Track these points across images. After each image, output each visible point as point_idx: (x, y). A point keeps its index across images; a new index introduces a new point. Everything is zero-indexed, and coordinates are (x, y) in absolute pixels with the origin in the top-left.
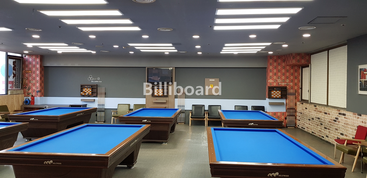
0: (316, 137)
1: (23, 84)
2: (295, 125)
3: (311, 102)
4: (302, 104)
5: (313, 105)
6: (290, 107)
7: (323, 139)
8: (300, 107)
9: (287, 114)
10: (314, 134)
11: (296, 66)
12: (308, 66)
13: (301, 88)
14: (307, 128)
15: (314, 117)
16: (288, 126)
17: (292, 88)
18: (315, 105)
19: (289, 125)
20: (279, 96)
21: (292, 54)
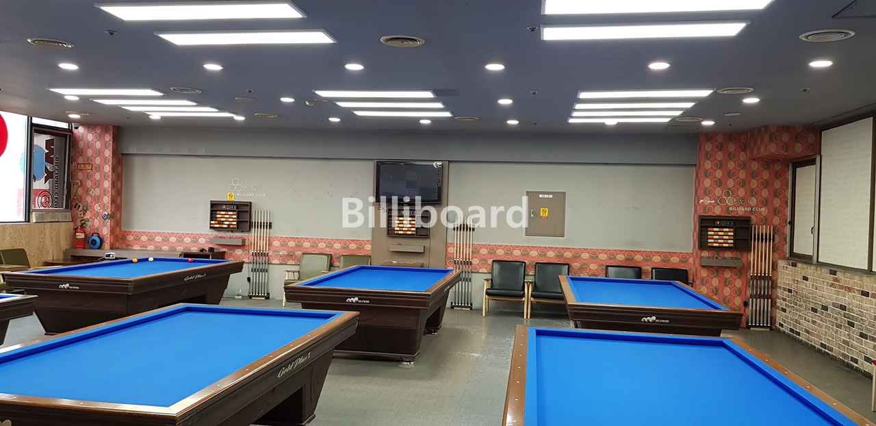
0: (833, 358)
1: (72, 197)
2: (771, 324)
3: (820, 260)
4: (794, 265)
5: (825, 271)
6: (757, 273)
7: (855, 365)
8: (786, 275)
9: (749, 292)
10: (827, 351)
11: (779, 160)
12: (813, 162)
13: (789, 223)
14: (807, 332)
15: (827, 302)
16: (752, 326)
17: (765, 221)
18: (833, 269)
19: (756, 323)
20: (729, 241)
21: (767, 128)
